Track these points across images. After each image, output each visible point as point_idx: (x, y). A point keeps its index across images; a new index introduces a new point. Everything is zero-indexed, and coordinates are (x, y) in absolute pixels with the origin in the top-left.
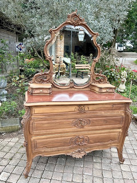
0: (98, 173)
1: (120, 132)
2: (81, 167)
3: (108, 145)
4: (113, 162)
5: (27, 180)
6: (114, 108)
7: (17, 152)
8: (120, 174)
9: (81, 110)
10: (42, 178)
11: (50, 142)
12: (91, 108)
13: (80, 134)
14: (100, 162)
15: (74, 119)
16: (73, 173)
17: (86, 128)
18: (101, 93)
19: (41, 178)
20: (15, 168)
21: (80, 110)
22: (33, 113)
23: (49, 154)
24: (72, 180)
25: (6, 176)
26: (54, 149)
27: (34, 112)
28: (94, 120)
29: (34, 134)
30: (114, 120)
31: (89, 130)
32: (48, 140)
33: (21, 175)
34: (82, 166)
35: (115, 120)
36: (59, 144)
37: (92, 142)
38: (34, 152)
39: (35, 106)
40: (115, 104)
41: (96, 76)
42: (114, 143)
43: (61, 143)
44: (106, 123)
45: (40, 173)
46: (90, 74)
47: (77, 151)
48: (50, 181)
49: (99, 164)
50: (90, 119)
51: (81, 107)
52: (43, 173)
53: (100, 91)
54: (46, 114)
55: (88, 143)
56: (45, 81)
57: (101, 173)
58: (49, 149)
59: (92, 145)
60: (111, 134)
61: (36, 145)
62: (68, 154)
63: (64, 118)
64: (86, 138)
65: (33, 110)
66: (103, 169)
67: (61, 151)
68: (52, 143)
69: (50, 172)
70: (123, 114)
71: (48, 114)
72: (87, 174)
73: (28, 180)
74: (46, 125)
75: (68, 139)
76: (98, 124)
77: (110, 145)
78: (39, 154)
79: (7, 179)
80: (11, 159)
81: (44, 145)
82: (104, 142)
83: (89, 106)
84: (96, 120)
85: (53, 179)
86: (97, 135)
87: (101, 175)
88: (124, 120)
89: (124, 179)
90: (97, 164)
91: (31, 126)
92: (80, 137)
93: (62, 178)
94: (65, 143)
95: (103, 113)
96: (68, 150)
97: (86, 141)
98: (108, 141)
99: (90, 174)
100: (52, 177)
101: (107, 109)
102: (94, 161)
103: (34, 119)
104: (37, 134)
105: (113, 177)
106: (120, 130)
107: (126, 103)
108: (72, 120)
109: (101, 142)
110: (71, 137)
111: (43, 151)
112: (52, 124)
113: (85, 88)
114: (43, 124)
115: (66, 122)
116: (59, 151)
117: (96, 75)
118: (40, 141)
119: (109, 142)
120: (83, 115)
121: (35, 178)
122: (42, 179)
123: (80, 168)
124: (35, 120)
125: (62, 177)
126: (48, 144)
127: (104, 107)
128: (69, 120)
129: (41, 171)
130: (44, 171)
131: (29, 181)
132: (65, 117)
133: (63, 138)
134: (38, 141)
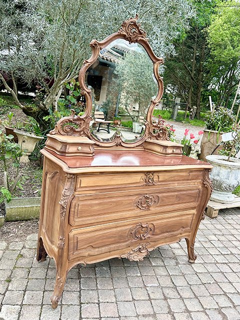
0: (166, 282)
1: (194, 214)
2: (137, 276)
3: (178, 236)
4: (180, 262)
5: (56, 310)
6: (190, 178)
7: (15, 267)
8: (196, 278)
9: (149, 181)
10: (83, 303)
11: (99, 238)
12: (162, 177)
13: (144, 221)
14: (162, 264)
15: (137, 196)
16: (129, 287)
17: (153, 209)
18: (166, 154)
19: (81, 303)
20: (24, 295)
21: (147, 180)
22: (79, 186)
23: (94, 260)
24: (133, 298)
25: (14, 311)
26: (104, 249)
27: (80, 184)
28: (164, 197)
29: (76, 224)
30: (188, 196)
31: (156, 214)
32: (97, 233)
33: (42, 305)
34: (139, 275)
35: (190, 196)
36: (113, 239)
37: (158, 233)
38: (71, 257)
39: (82, 173)
40: (192, 172)
41: (153, 128)
42: (185, 232)
43: (115, 237)
44: (179, 200)
45: (75, 295)
46: (146, 123)
47: (136, 249)
48: (97, 305)
49: (161, 268)
50: (160, 195)
51: (148, 176)
52: (80, 295)
53: (164, 152)
54: (98, 188)
55: (153, 235)
56: (78, 132)
57: (170, 280)
58: (97, 250)
59: (157, 237)
60: (184, 218)
61: (77, 244)
62: (124, 256)
63: (124, 193)
64: (151, 226)
65: (79, 181)
66: (171, 274)
67: (114, 252)
68: (102, 240)
69: (91, 292)
70: (200, 187)
71: (102, 188)
72: (151, 285)
73: (58, 311)
74: (96, 208)
75: (125, 230)
76: (169, 202)
77: (180, 235)
78: (79, 260)
79: (19, 317)
80: (9, 281)
81: (90, 243)
82: (173, 231)
83: (160, 174)
84: (167, 197)
85: (102, 301)
86: (165, 221)
87: (172, 283)
88: (201, 195)
89: (204, 284)
90: (160, 268)
91: (72, 210)
92: (143, 226)
93: (116, 298)
94: (120, 238)
95: (176, 185)
96: (124, 250)
97: (151, 232)
98: (177, 230)
99: (156, 285)
100: (99, 298)
101: (181, 179)
102: (153, 264)
103: (78, 197)
104: (81, 223)
105: (188, 283)
106: (194, 211)
107: (205, 169)
108: (134, 198)
109: (170, 232)
110: (131, 226)
111: (87, 254)
112: (106, 206)
113: (137, 146)
114: (91, 205)
115: (127, 201)
116: (109, 252)
117: (153, 126)
118: (84, 236)
119: (179, 231)
120: (151, 189)
121: (71, 306)
122: (82, 305)
123: (138, 279)
124: (80, 199)
125: (115, 296)
126: (95, 241)
127: (177, 176)
128: (130, 198)
129: (76, 292)
130: (80, 292)
131: (61, 313)
132: (126, 192)
133: (118, 229)
134: (80, 237)
